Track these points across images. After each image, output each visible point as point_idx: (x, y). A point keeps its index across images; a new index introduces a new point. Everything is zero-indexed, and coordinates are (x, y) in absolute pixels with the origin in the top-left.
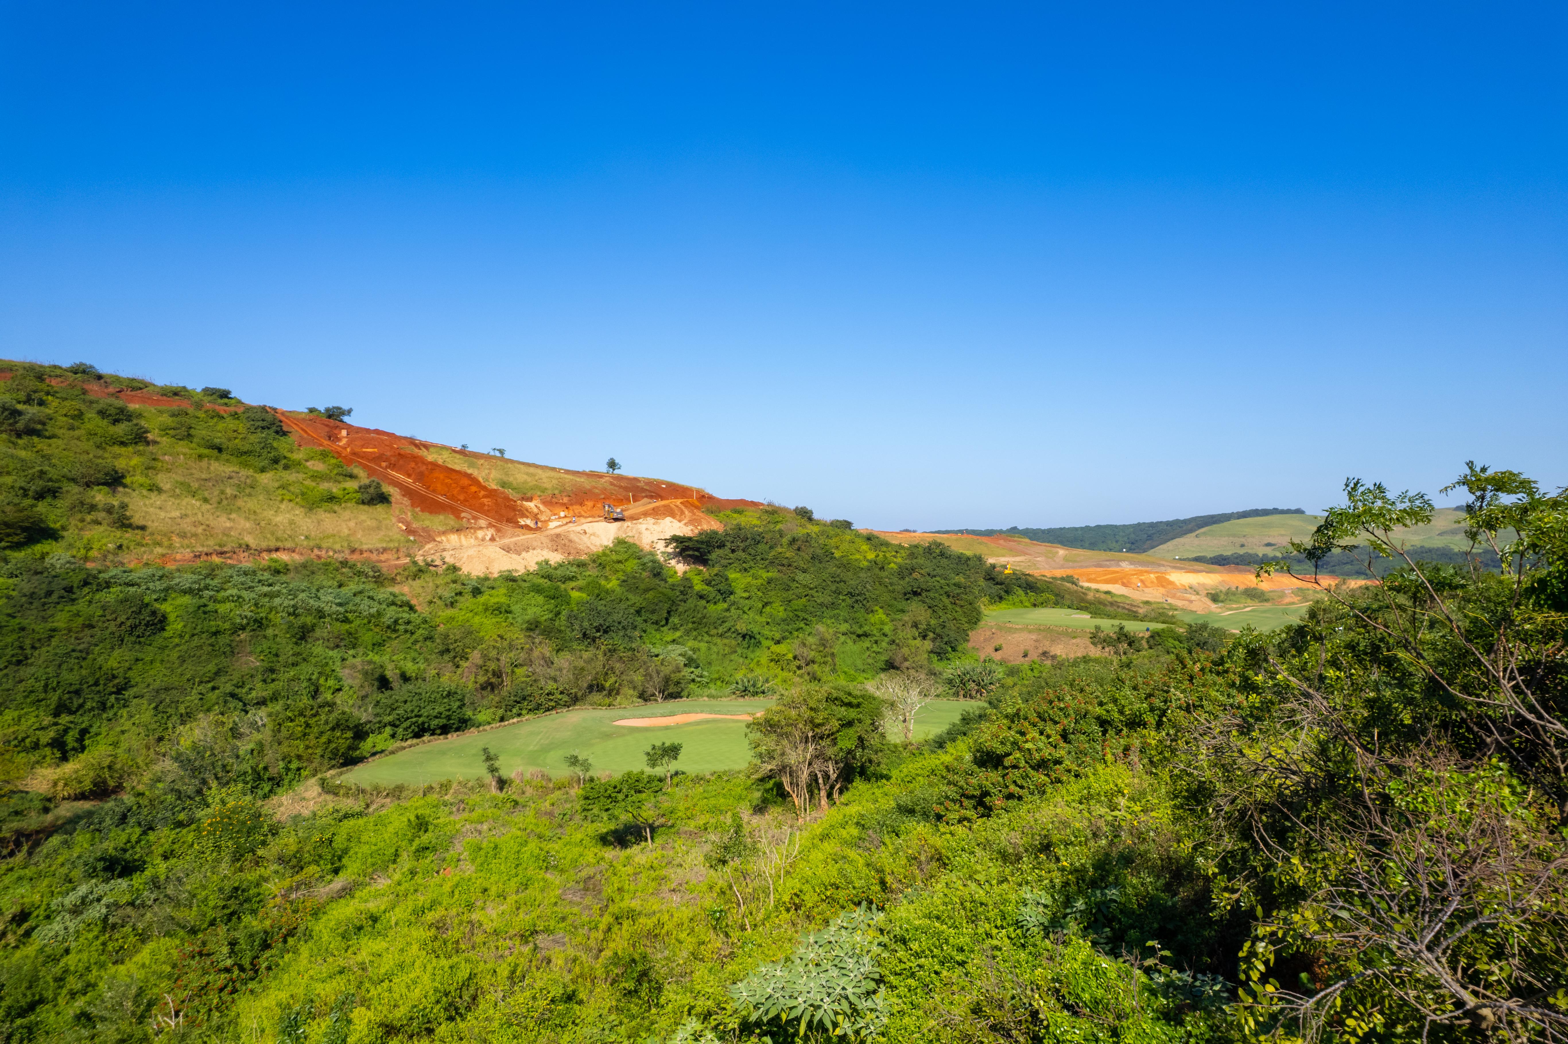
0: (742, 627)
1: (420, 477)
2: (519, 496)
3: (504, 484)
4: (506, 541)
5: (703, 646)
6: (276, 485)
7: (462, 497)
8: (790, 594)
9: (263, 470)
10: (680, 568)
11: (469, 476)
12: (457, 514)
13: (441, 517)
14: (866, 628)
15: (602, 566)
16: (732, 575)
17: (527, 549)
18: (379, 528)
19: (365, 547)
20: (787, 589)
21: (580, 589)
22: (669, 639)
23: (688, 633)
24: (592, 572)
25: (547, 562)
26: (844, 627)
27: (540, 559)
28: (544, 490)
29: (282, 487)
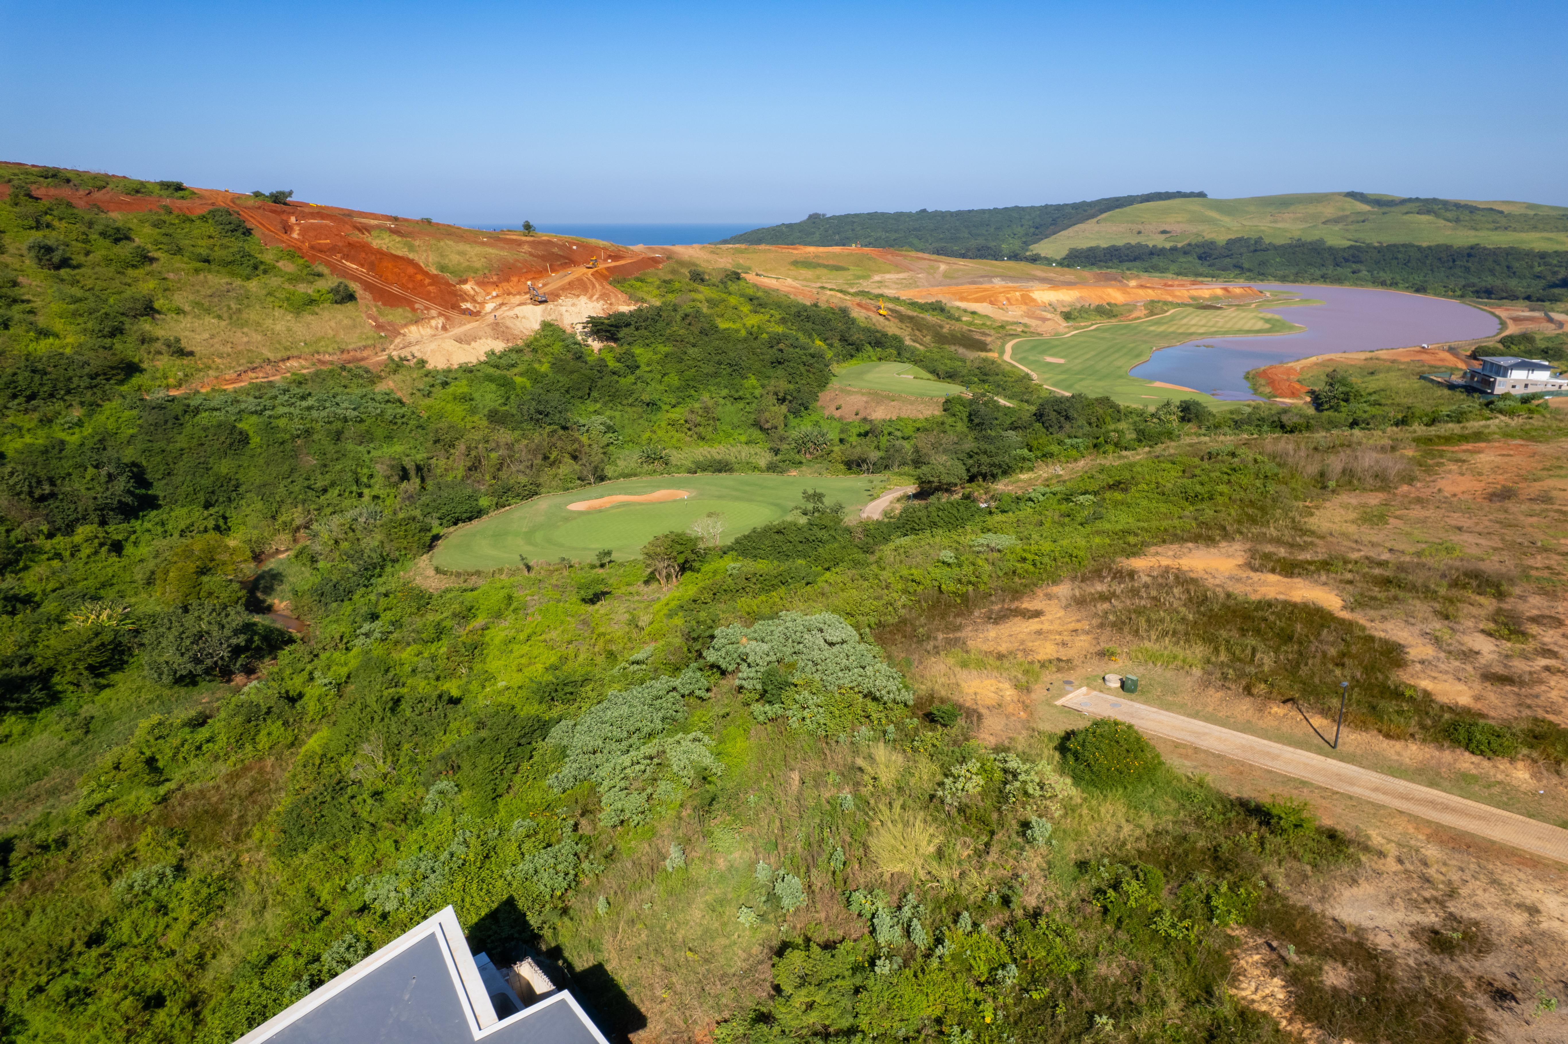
0: (646, 397)
1: (372, 267)
2: (457, 279)
3: (443, 268)
4: (458, 331)
5: (617, 414)
6: (264, 292)
7: (410, 286)
8: (682, 366)
9: (248, 278)
10: (596, 345)
11: (411, 262)
12: (410, 303)
13: (400, 310)
14: (741, 393)
15: (535, 351)
16: (637, 350)
17: (475, 339)
18: (355, 326)
19: (350, 347)
20: (681, 361)
21: (521, 375)
22: (591, 409)
23: (605, 404)
24: (528, 357)
25: (493, 353)
26: (725, 392)
27: (488, 349)
28: (476, 271)
29: (270, 294)
